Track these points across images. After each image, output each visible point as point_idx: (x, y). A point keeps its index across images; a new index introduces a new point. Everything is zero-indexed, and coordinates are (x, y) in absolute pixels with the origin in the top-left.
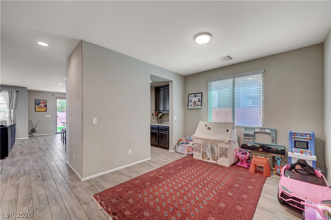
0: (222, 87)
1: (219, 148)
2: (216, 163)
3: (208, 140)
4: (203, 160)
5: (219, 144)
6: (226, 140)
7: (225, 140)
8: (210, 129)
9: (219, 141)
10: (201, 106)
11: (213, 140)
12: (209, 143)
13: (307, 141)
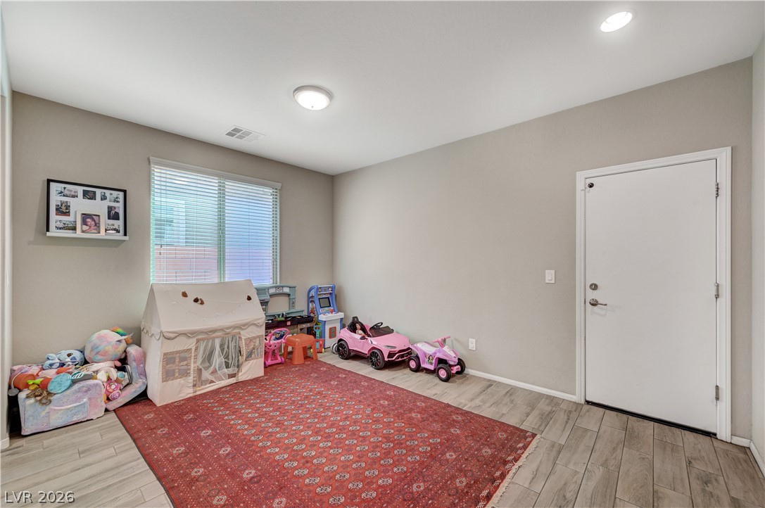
0: (199, 193)
1: (243, 341)
2: (235, 382)
3: (214, 331)
4: (198, 393)
5: (242, 332)
6: (259, 319)
7: (256, 320)
8: (202, 303)
9: (244, 325)
10: (125, 235)
11: (228, 328)
12: (218, 337)
13: (328, 296)
